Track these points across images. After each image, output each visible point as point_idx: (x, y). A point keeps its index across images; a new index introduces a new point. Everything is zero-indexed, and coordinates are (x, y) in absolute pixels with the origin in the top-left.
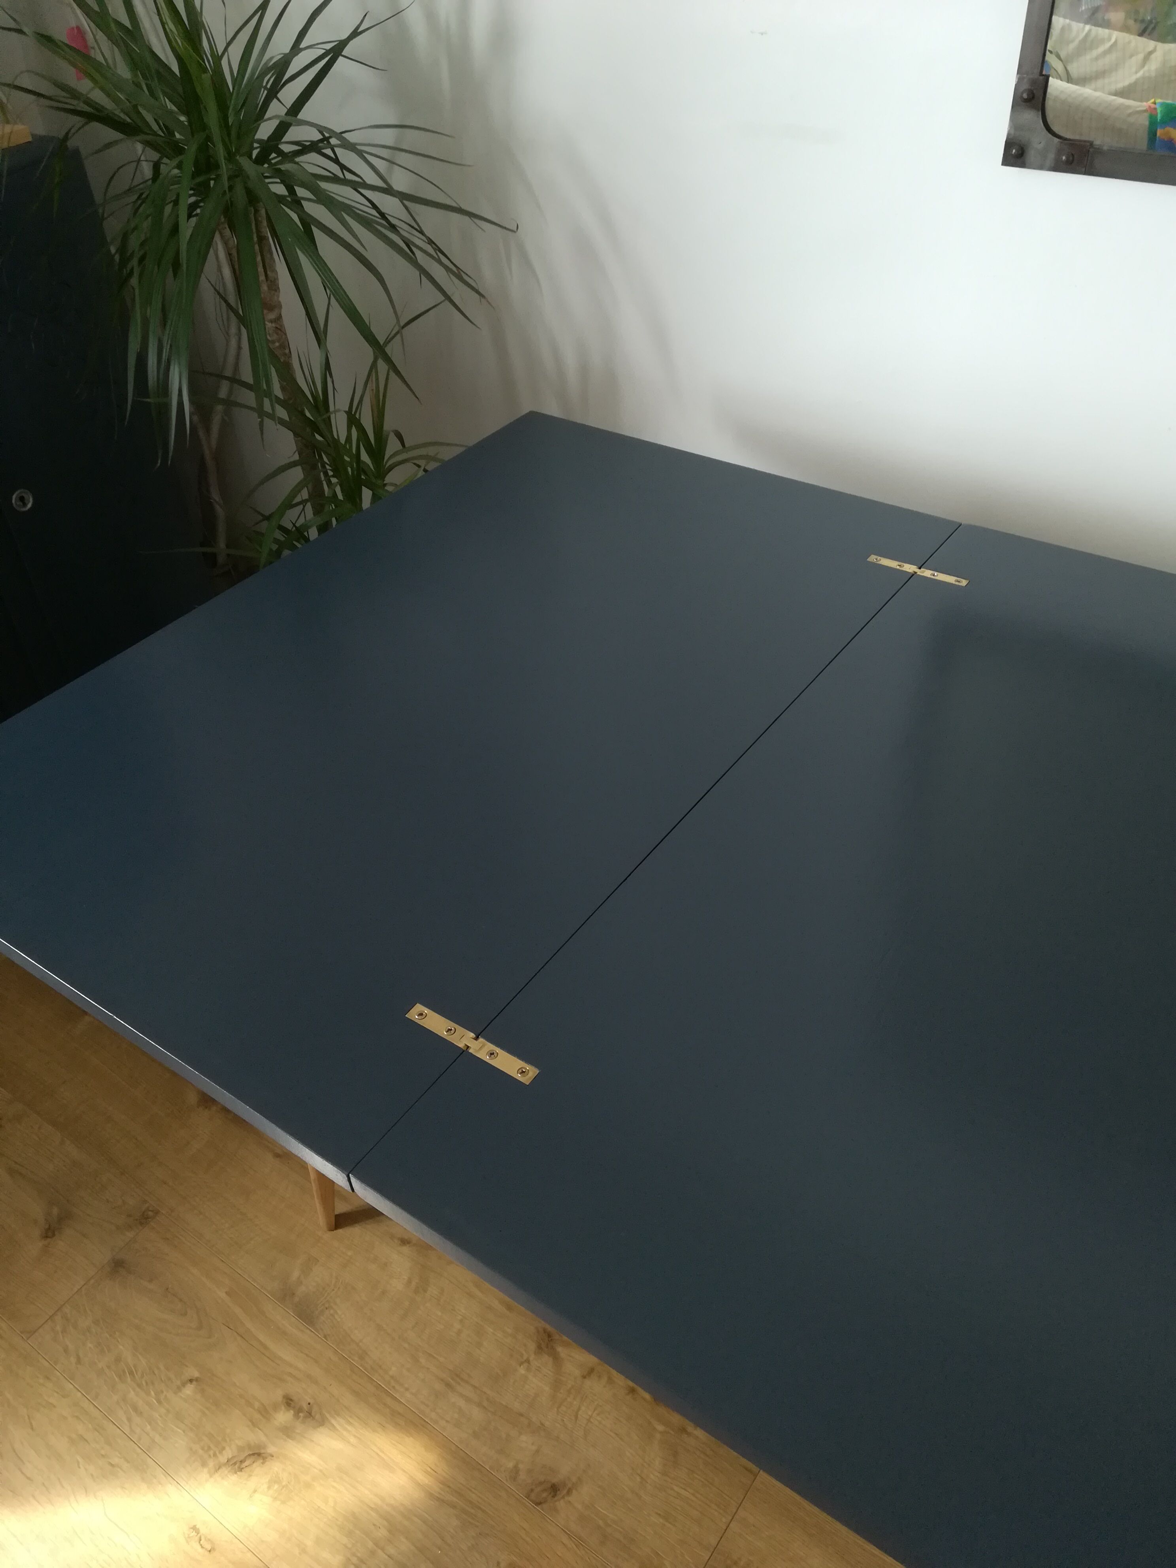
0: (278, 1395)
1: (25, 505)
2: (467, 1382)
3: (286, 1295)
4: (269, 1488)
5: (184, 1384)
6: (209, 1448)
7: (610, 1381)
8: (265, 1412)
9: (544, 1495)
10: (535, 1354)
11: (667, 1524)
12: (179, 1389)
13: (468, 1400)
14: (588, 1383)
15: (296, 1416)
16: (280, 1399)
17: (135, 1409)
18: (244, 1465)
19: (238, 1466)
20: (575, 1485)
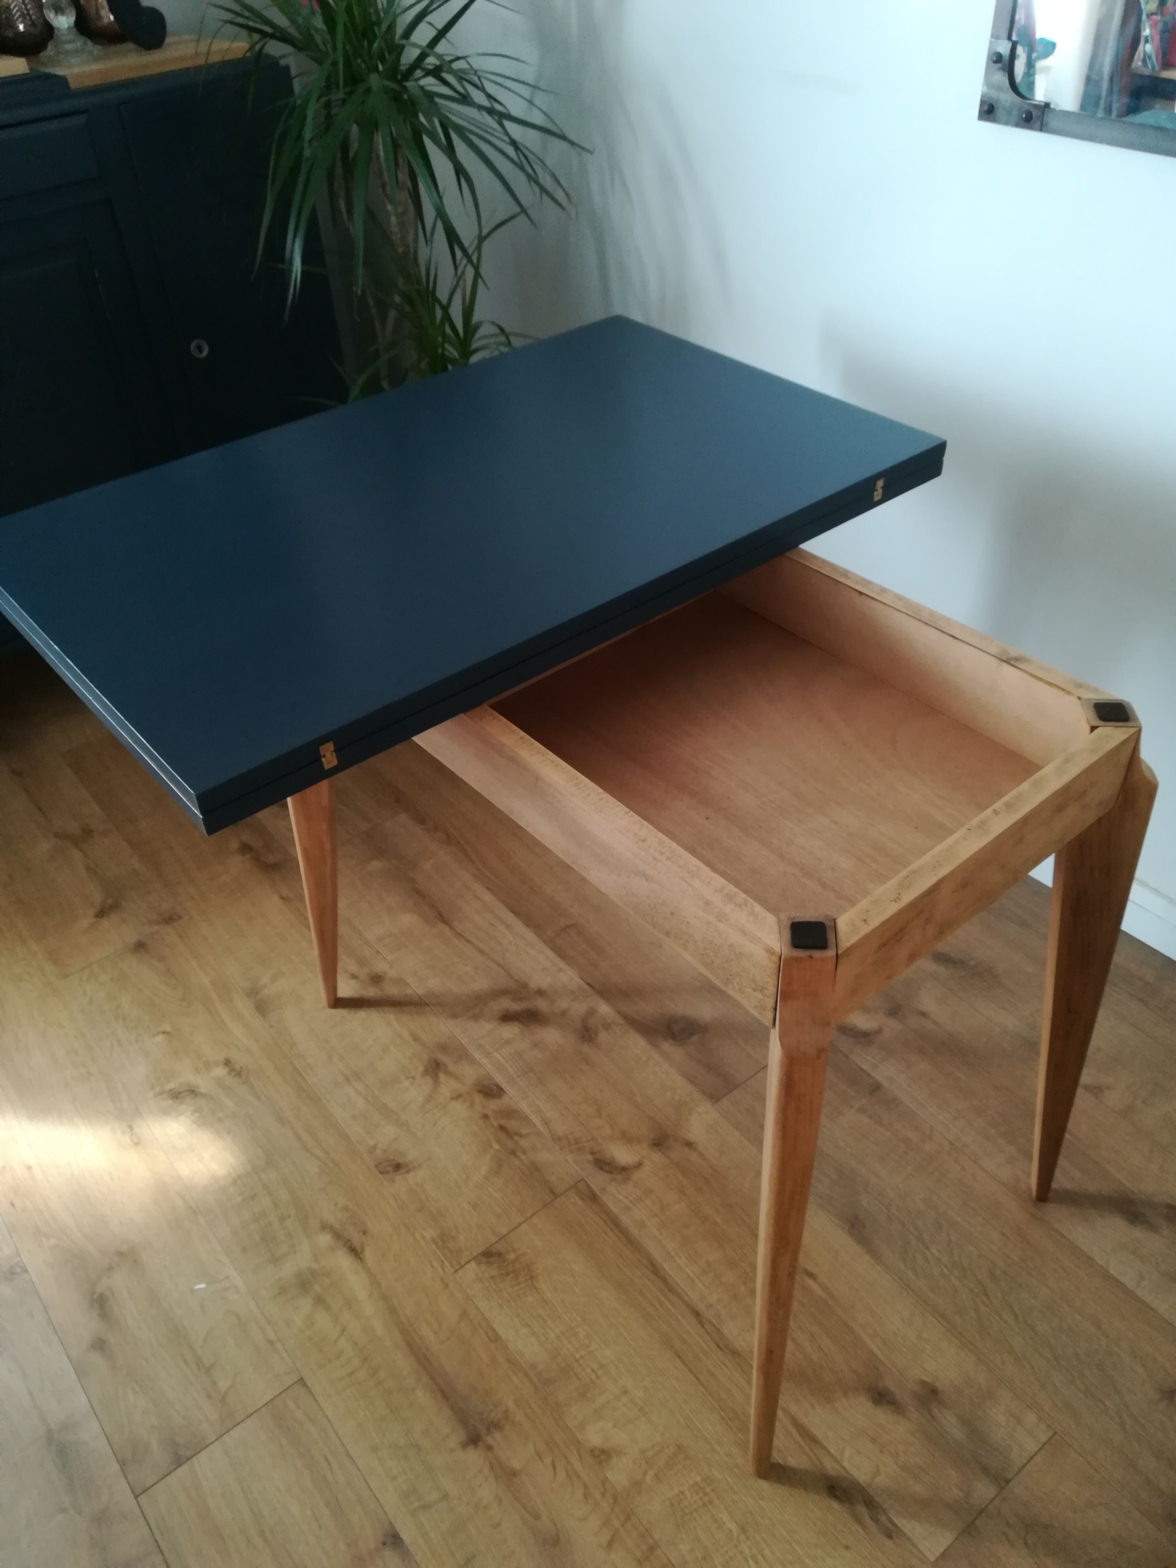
0: (221, 1057)
1: (201, 353)
2: (362, 1081)
3: (253, 992)
4: (192, 1115)
5: (158, 1034)
6: (160, 1078)
7: (472, 1106)
8: (208, 1065)
9: (389, 1169)
10: (422, 1075)
11: (473, 1211)
12: (154, 1036)
13: (359, 1093)
14: (454, 1103)
15: (229, 1073)
16: (222, 1059)
17: (119, 1042)
18: (180, 1095)
19: (176, 1095)
20: (414, 1168)
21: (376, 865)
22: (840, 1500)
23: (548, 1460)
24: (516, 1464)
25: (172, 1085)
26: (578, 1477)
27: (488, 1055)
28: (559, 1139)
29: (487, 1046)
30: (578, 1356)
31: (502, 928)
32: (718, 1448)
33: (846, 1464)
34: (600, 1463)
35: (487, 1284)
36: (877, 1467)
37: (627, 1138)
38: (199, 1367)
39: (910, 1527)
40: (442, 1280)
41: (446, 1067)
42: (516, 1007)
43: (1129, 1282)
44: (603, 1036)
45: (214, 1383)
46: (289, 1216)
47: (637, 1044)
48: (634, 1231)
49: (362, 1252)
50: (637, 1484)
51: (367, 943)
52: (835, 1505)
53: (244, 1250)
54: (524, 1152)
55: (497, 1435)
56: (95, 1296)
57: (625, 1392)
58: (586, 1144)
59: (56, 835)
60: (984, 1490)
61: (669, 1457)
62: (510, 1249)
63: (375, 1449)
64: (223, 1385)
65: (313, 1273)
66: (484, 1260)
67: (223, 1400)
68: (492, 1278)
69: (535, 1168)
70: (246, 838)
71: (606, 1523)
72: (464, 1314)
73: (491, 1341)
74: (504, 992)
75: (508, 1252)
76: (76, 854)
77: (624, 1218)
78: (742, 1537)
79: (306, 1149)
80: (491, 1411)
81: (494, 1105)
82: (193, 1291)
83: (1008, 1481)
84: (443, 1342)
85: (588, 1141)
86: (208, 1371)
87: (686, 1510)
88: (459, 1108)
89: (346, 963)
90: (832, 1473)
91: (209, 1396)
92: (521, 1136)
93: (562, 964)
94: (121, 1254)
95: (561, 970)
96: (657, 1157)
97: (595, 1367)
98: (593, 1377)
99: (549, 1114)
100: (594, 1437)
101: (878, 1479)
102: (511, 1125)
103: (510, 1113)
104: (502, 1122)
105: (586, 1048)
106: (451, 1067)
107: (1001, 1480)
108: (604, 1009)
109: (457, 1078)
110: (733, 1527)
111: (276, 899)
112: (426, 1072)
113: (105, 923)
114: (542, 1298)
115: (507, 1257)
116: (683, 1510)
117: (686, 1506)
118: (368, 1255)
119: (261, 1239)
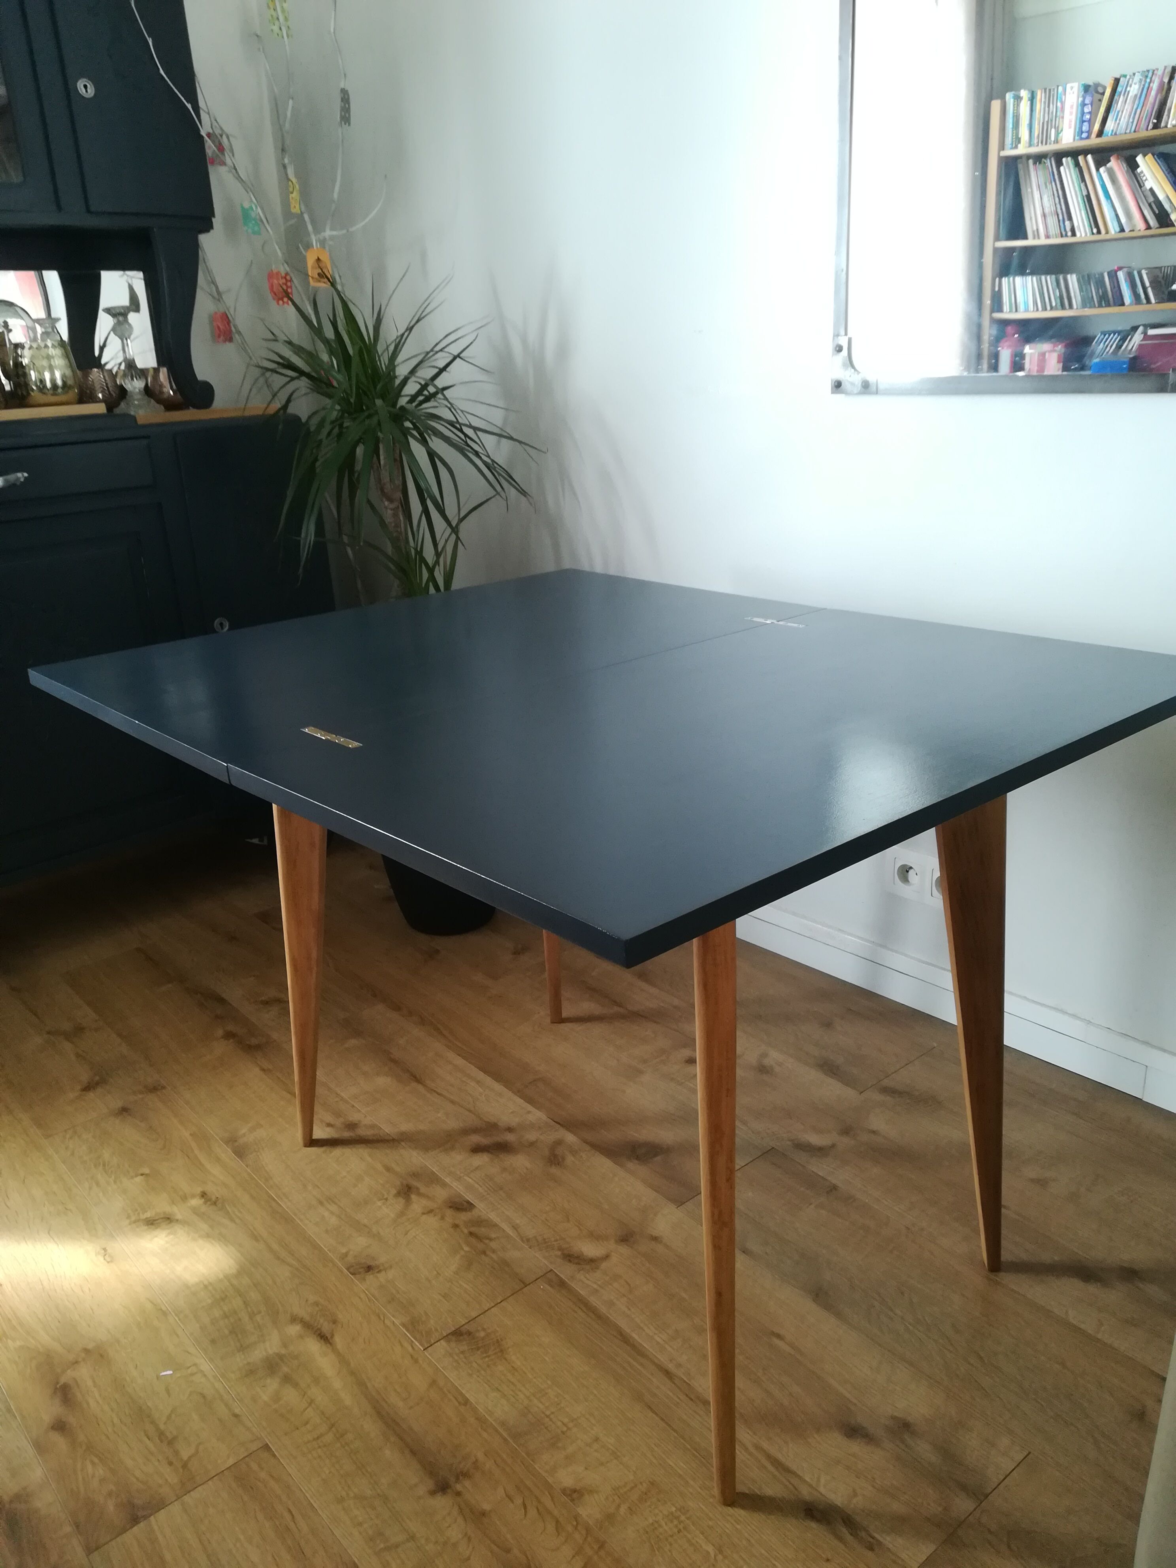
0: (199, 1190)
1: (222, 628)
2: (336, 1204)
3: (231, 1141)
4: (166, 1236)
5: (136, 1176)
6: (137, 1210)
7: (442, 1218)
8: (184, 1198)
9: (361, 1270)
10: (394, 1196)
11: (443, 1300)
12: (132, 1178)
13: (332, 1213)
14: (424, 1217)
15: (205, 1203)
16: (199, 1192)
17: (98, 1184)
18: (155, 1222)
19: (152, 1223)
20: (385, 1270)
21: (353, 1042)
22: (818, 1521)
23: (519, 1501)
24: (486, 1507)
25: (148, 1215)
26: (549, 1512)
27: (459, 1179)
28: (528, 1240)
29: (458, 1173)
30: (548, 1413)
31: (473, 1084)
32: (692, 1482)
33: (822, 1490)
34: (572, 1500)
35: (456, 1358)
36: (854, 1491)
37: (595, 1237)
38: (161, 1441)
39: (890, 1539)
40: (412, 1356)
41: (418, 1189)
42: (484, 1141)
43: (1089, 1327)
44: (570, 1159)
45: (176, 1453)
46: (260, 1312)
47: (603, 1164)
48: (603, 1309)
49: (332, 1336)
50: (610, 1518)
51: (342, 1099)
52: (814, 1525)
53: (213, 1342)
54: (494, 1251)
55: (467, 1483)
56: (58, 1386)
57: (597, 1439)
58: (555, 1243)
59: (49, 1033)
60: (963, 1505)
61: (642, 1492)
62: (479, 1328)
63: (340, 1500)
64: (185, 1454)
65: (281, 1357)
66: (454, 1338)
67: (185, 1466)
68: (462, 1352)
69: (505, 1264)
70: (231, 1027)
71: (579, 1551)
72: (433, 1383)
73: (459, 1403)
74: (476, 1130)
75: (478, 1331)
76: (67, 1046)
77: (593, 1300)
78: (720, 1557)
79: (278, 1258)
80: (460, 1462)
81: (464, 1217)
82: (158, 1377)
83: (987, 1496)
84: (411, 1408)
85: (556, 1240)
86: (171, 1443)
87: (661, 1536)
88: (432, 1221)
89: (321, 1115)
90: (808, 1498)
91: (171, 1464)
92: (491, 1239)
93: (530, 1108)
94: (86, 1351)
95: (529, 1112)
96: (624, 1250)
97: (566, 1420)
98: (565, 1429)
99: (518, 1222)
100: (566, 1478)
101: (854, 1501)
102: (483, 1231)
103: (480, 1222)
104: (473, 1229)
105: (554, 1170)
106: (423, 1190)
107: (980, 1495)
108: (570, 1138)
109: (428, 1197)
110: (710, 1549)
111: (257, 1070)
112: (398, 1194)
113: (91, 1095)
114: (513, 1367)
115: (477, 1335)
116: (658, 1537)
117: (661, 1534)
118: (338, 1340)
119: (230, 1332)
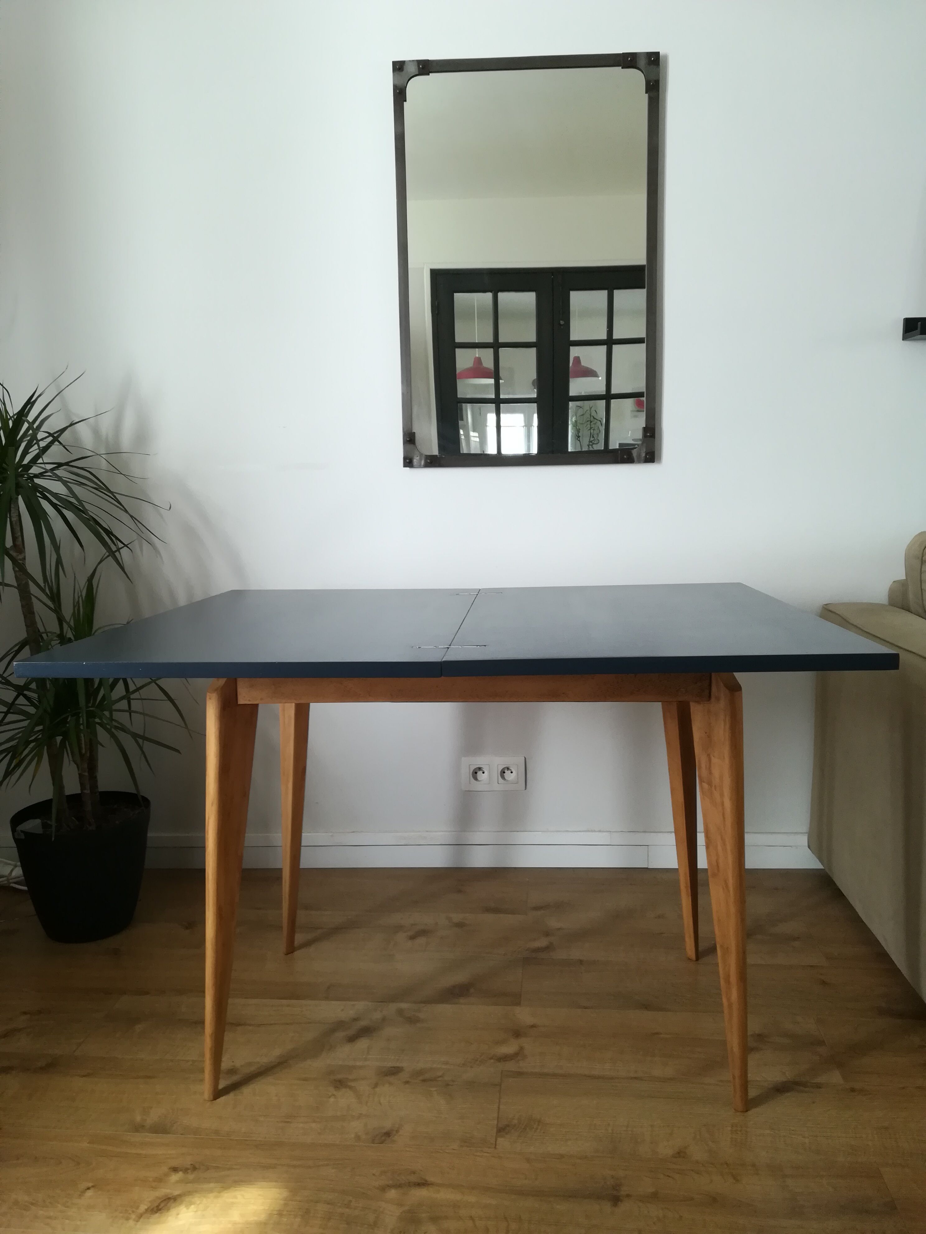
0: (165, 1169)
2: (298, 1116)
3: (138, 1128)
5: (83, 1192)
6: (127, 1210)
7: (391, 1084)
8: (160, 1180)
9: (383, 1138)
10: (336, 1091)
11: (464, 1120)
12: (81, 1196)
14: (377, 1089)
15: (185, 1173)
16: (167, 1170)
17: (50, 1218)
18: (160, 1207)
19: (156, 1209)
20: (399, 1128)
22: (788, 1091)
23: (661, 1176)
24: (651, 1190)
25: (144, 1207)
26: (684, 1170)
27: (366, 1059)
28: (464, 1065)
29: (360, 1056)
30: (610, 1132)
32: (718, 1113)
33: (771, 1080)
34: (684, 1157)
35: (520, 1141)
36: (781, 1071)
37: (500, 1043)
39: (822, 1079)
40: (494, 1157)
41: (346, 1078)
42: (348, 1033)
44: (421, 1015)
46: (350, 1201)
47: (446, 1008)
48: (558, 1071)
49: (426, 1181)
50: (711, 1151)
52: (789, 1094)
54: (454, 1081)
55: (624, 1188)
57: (652, 1126)
58: (482, 1058)
60: (822, 1050)
61: (707, 1132)
62: (509, 1120)
65: (409, 1212)
66: (503, 1133)
68: (519, 1136)
69: (470, 1083)
71: (722, 1174)
72: (528, 1160)
73: (559, 1159)
74: (332, 1031)
75: (511, 1121)
77: (548, 1070)
78: (777, 1132)
79: (310, 1167)
80: (605, 1183)
81: (404, 1075)
83: (823, 1041)
84: (536, 1179)
85: (481, 1056)
88: (385, 1089)
90: (771, 1086)
92: (441, 1077)
93: (350, 1003)
95: (353, 1005)
96: (525, 1040)
97: (624, 1129)
98: (630, 1133)
99: (442, 1059)
100: (666, 1151)
101: (788, 1075)
102: (428, 1075)
103: (419, 1072)
104: (421, 1078)
105: (420, 1025)
106: (351, 1077)
107: (821, 1043)
108: (404, 1005)
109: (362, 1079)
110: (769, 1132)
112: (337, 1088)
114: (557, 1125)
115: (513, 1123)
116: (742, 1143)
117: (741, 1141)
118: (431, 1179)
119: (348, 1224)
